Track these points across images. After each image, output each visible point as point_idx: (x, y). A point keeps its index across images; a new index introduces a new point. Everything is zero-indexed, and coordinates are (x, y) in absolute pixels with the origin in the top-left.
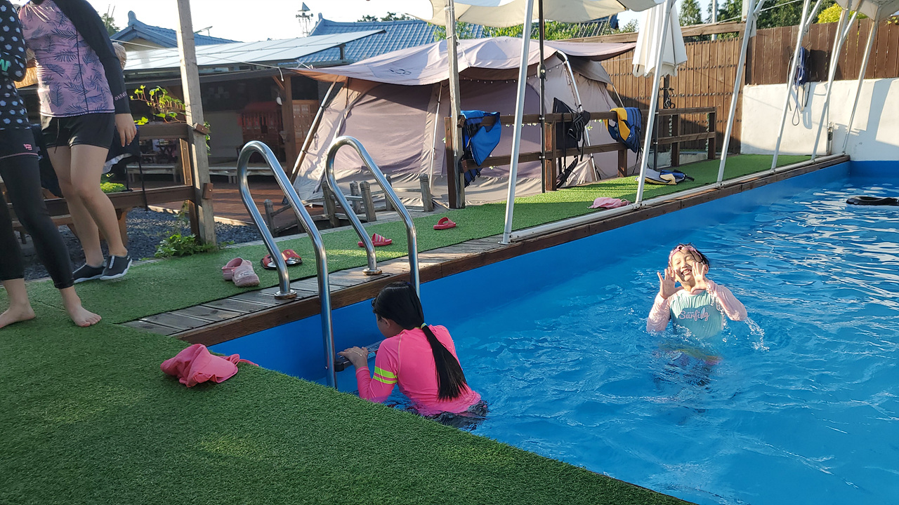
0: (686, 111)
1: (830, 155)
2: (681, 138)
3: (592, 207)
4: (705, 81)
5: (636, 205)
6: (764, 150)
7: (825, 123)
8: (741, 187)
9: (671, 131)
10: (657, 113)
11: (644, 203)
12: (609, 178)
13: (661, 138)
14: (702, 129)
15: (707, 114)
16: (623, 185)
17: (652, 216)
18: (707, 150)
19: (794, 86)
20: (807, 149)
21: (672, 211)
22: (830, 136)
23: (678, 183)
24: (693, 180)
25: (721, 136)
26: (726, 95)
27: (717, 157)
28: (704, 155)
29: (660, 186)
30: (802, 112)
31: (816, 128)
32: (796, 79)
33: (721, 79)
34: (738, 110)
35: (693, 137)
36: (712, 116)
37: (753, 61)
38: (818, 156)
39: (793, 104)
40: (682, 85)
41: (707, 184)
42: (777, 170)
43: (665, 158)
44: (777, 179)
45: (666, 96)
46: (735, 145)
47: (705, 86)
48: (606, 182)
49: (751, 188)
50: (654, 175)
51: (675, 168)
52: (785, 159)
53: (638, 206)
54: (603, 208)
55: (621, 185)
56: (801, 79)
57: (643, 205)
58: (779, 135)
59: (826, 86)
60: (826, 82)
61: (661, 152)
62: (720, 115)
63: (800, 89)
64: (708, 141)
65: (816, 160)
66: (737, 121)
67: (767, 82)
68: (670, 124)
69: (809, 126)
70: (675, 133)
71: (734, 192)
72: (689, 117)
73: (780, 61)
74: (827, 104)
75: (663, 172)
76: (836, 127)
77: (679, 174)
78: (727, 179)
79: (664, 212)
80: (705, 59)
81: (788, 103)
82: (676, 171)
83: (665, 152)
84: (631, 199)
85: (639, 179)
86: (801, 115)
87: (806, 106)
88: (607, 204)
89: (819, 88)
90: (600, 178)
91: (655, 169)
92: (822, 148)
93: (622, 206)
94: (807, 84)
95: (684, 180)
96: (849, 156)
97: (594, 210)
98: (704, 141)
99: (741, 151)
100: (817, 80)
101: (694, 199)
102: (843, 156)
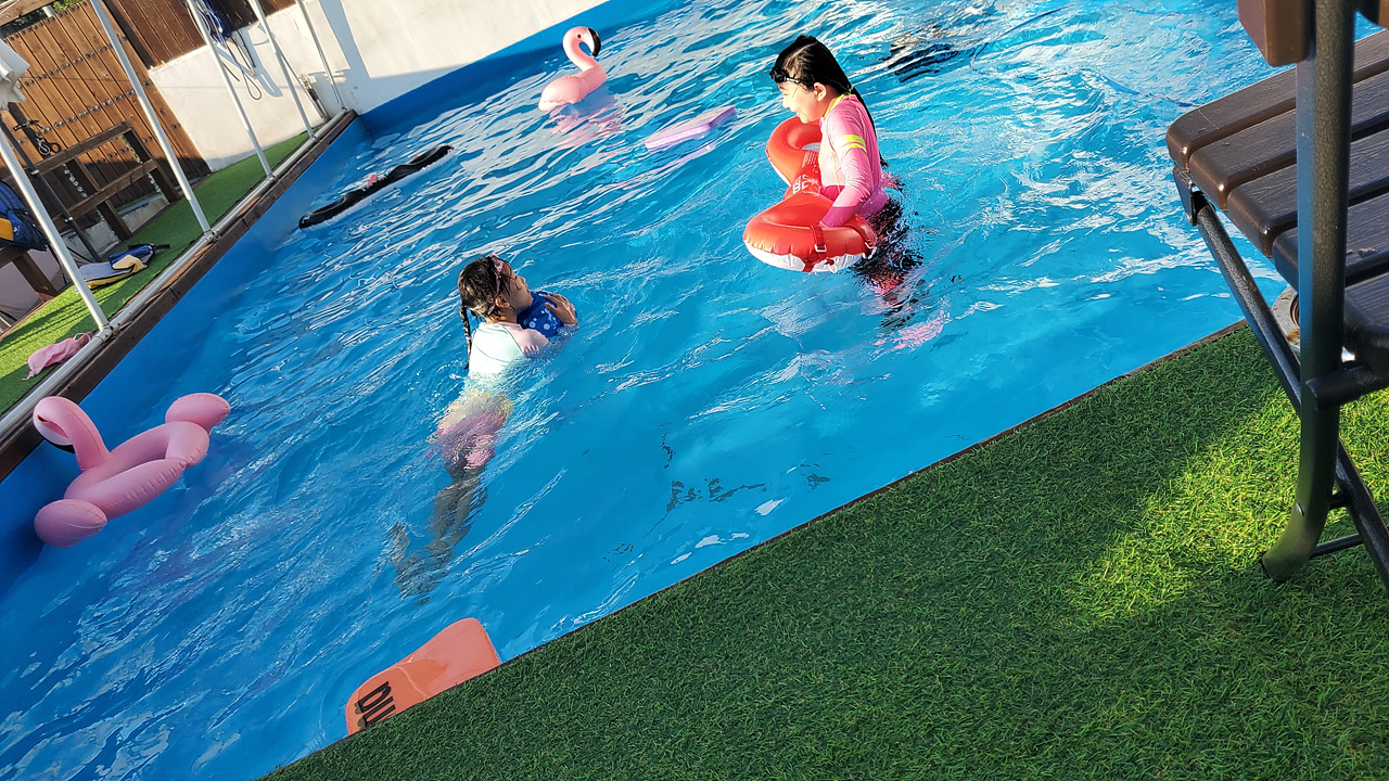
0: (83, 147)
1: (330, 119)
2: (105, 192)
3: (31, 374)
4: (82, 88)
5: (103, 332)
6: (243, 154)
7: (295, 82)
8: (244, 223)
9: (80, 189)
11: (114, 323)
12: (28, 311)
13: (72, 209)
14: (131, 164)
15: (120, 137)
16: (61, 310)
17: (142, 335)
18: (159, 190)
19: (219, 45)
20: (295, 127)
21: (168, 309)
22: (314, 97)
23: (148, 263)
24: (168, 246)
25: (163, 162)
26: (127, 96)
27: (177, 188)
28: (159, 200)
29: (123, 282)
30: (255, 76)
31: (288, 93)
32: (213, 33)
33: (104, 74)
34: (162, 111)
35: (123, 181)
36: (131, 137)
37: (135, 29)
38: (316, 129)
39: (237, 71)
40: (48, 109)
41: (193, 243)
43: (101, 233)
44: (285, 186)
45: (32, 136)
46: (195, 167)
47: (86, 95)
48: (29, 320)
49: (259, 217)
50: (100, 270)
51: (130, 242)
52: (277, 153)
53: (109, 332)
54: (51, 367)
55: (58, 312)
56: (221, 30)
57: (115, 326)
58: (247, 128)
60: (258, 23)
61: (90, 227)
62: (142, 130)
63: (229, 43)
64: (150, 177)
65: (317, 135)
66: (173, 129)
67: (177, 53)
68: (72, 179)
69: (276, 92)
70: (90, 190)
71: (238, 234)
72: (96, 154)
73: (174, 15)
74: (279, 54)
75: (113, 260)
76: (313, 80)
77: (141, 249)
78: (217, 221)
79: (156, 319)
80: (56, 52)
82: (132, 248)
83: (96, 223)
84: (88, 327)
85: (78, 290)
86: (257, 82)
87: (254, 66)
88: (54, 356)
90: (13, 319)
91: (98, 260)
92: (314, 117)
93: (82, 345)
95: (156, 257)
96: (353, 111)
97: (38, 379)
98: (145, 180)
99: (211, 168)
101: (188, 275)
102: (346, 114)
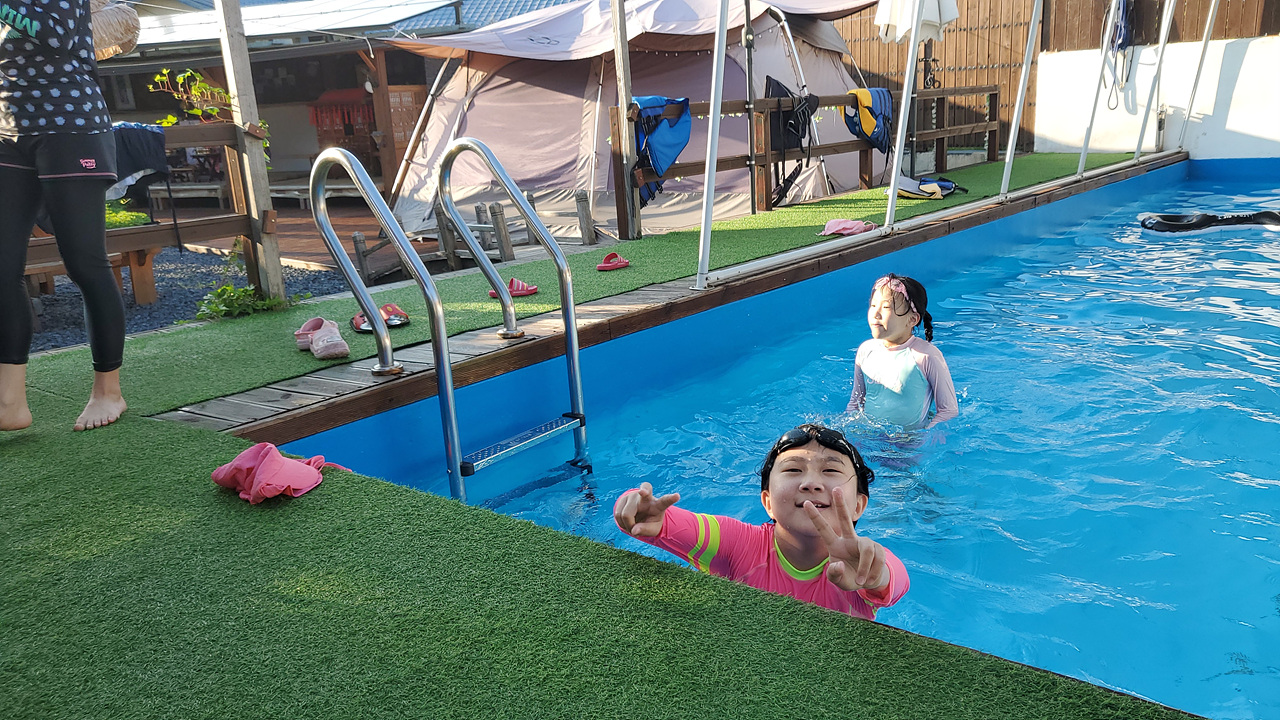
0: (956, 92)
1: (1161, 151)
2: (949, 131)
3: (823, 233)
4: (984, 47)
5: (885, 229)
6: (1068, 147)
7: (1154, 105)
8: (1034, 201)
9: (934, 121)
10: (915, 95)
11: (897, 226)
12: (847, 191)
13: (920, 132)
14: (979, 117)
15: (986, 95)
16: (868, 200)
17: (908, 245)
18: (986, 147)
19: (1110, 53)
20: (1128, 144)
21: (938, 236)
22: (1161, 125)
23: (944, 196)
24: (967, 191)
25: (1006, 127)
26: (1013, 67)
27: (1000, 157)
28: (982, 155)
29: (920, 201)
30: (1122, 89)
31: (1142, 111)
32: (1113, 42)
33: (1006, 43)
34: (1030, 89)
35: (966, 129)
36: (994, 98)
37: (1052, 17)
38: (1144, 154)
39: (1109, 79)
40: (951, 54)
41: (986, 197)
42: (1086, 175)
43: (926, 160)
44: (1086, 188)
45: (927, 70)
46: (1026, 140)
47: (983, 54)
48: (843, 196)
49: (1049, 202)
50: (911, 185)
51: (942, 175)
52: (1097, 159)
53: (889, 231)
54: (838, 235)
55: (864, 200)
56: (1120, 41)
57: (896, 229)
58: (1088, 125)
59: (1156, 50)
60: (1156, 46)
61: (921, 152)
62: (1005, 97)
63: (1120, 56)
64: (987, 134)
65: (1141, 159)
66: (1029, 105)
67: (1072, 47)
68: (934, 111)
69: (1132, 110)
70: (940, 125)
71: (1023, 208)
72: (961, 100)
73: (1091, 16)
74: (1157, 78)
75: (923, 181)
76: (1170, 111)
77: (946, 184)
78: (1015, 190)
79: (925, 239)
80: (984, 14)
81: (1102, 77)
82: (942, 179)
83: (927, 151)
84: (878, 220)
85: (890, 191)
86: (1121, 95)
87: (1127, 81)
88: (844, 229)
89: (1146, 54)
90: (834, 191)
91: (912, 177)
92: (1150, 143)
93: (867, 230)
94: (1129, 49)
95: (953, 192)
96: (1188, 154)
97: (825, 238)
98: (982, 135)
99: (1035, 149)
100: (1144, 43)
101: (967, 219)
102: (1179, 152)
